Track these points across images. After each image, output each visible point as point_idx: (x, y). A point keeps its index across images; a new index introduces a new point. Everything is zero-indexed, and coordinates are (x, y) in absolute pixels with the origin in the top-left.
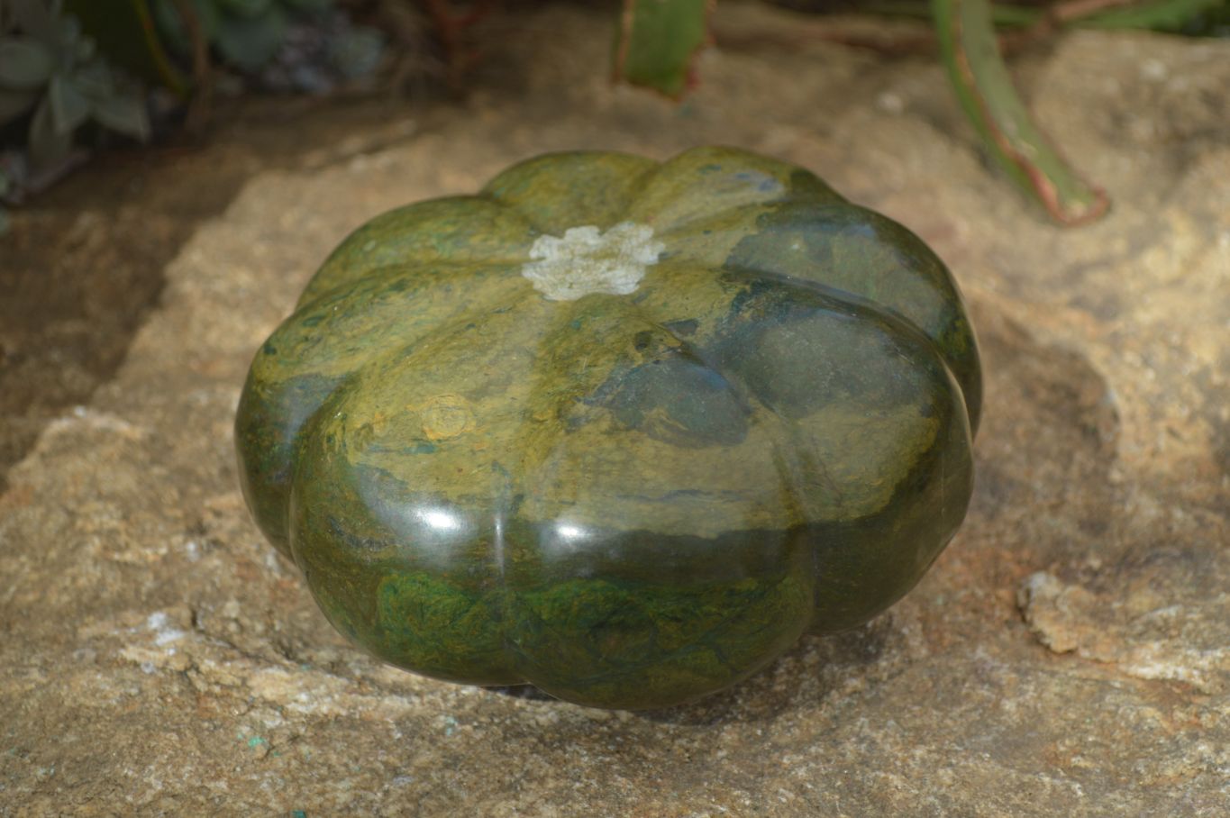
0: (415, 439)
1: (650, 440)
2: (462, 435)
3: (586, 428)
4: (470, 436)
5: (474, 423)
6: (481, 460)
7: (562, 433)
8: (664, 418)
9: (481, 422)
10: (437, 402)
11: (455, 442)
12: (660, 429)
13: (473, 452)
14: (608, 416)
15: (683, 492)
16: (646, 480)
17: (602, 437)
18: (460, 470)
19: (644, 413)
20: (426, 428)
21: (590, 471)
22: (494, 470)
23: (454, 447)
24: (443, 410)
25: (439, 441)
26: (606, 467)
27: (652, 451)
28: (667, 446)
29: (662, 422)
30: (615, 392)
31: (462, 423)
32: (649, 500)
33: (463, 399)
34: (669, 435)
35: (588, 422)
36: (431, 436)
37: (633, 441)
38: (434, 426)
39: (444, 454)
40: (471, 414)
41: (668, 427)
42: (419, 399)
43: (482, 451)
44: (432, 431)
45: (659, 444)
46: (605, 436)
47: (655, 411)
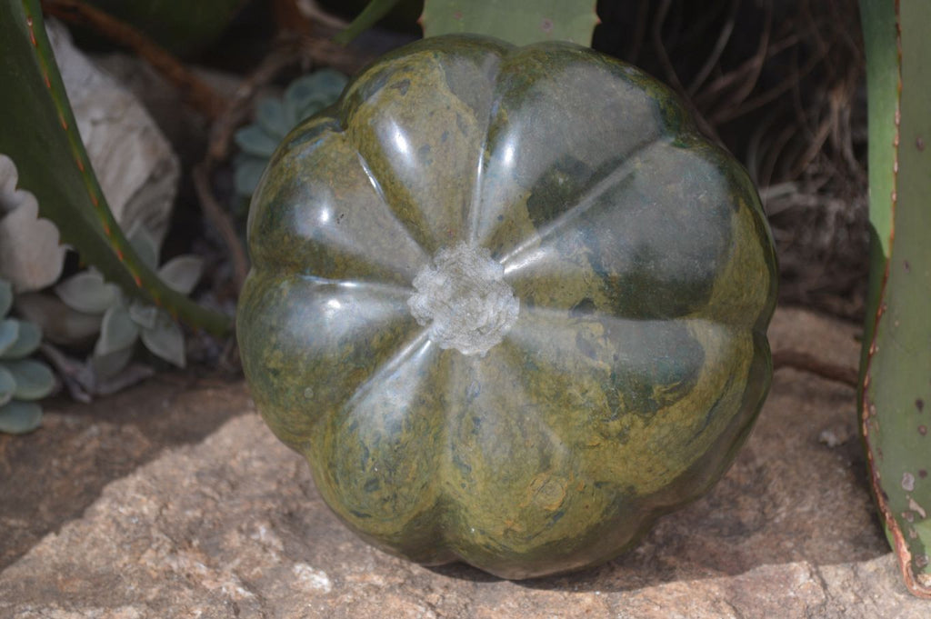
0: (547, 517)
1: (672, 408)
2: (567, 491)
3: (632, 433)
4: (570, 487)
5: (564, 480)
6: (590, 491)
7: (621, 446)
8: (664, 390)
9: (566, 475)
10: (534, 491)
11: (569, 498)
12: (669, 397)
13: (582, 492)
14: (636, 417)
15: (711, 410)
16: (692, 426)
17: (646, 430)
18: (587, 507)
19: (652, 398)
20: (545, 508)
21: (660, 451)
22: (600, 488)
23: (570, 500)
24: (541, 490)
25: (561, 506)
26: (666, 441)
27: (678, 411)
28: (682, 401)
29: (665, 392)
30: (620, 400)
31: (559, 486)
32: (701, 432)
33: (543, 475)
34: (677, 395)
35: (629, 429)
36: (554, 509)
37: (664, 417)
38: (549, 503)
39: (570, 509)
40: (556, 477)
41: (671, 391)
42: (521, 497)
43: (585, 487)
44: (551, 505)
45: (677, 405)
46: (647, 428)
47: (655, 391)
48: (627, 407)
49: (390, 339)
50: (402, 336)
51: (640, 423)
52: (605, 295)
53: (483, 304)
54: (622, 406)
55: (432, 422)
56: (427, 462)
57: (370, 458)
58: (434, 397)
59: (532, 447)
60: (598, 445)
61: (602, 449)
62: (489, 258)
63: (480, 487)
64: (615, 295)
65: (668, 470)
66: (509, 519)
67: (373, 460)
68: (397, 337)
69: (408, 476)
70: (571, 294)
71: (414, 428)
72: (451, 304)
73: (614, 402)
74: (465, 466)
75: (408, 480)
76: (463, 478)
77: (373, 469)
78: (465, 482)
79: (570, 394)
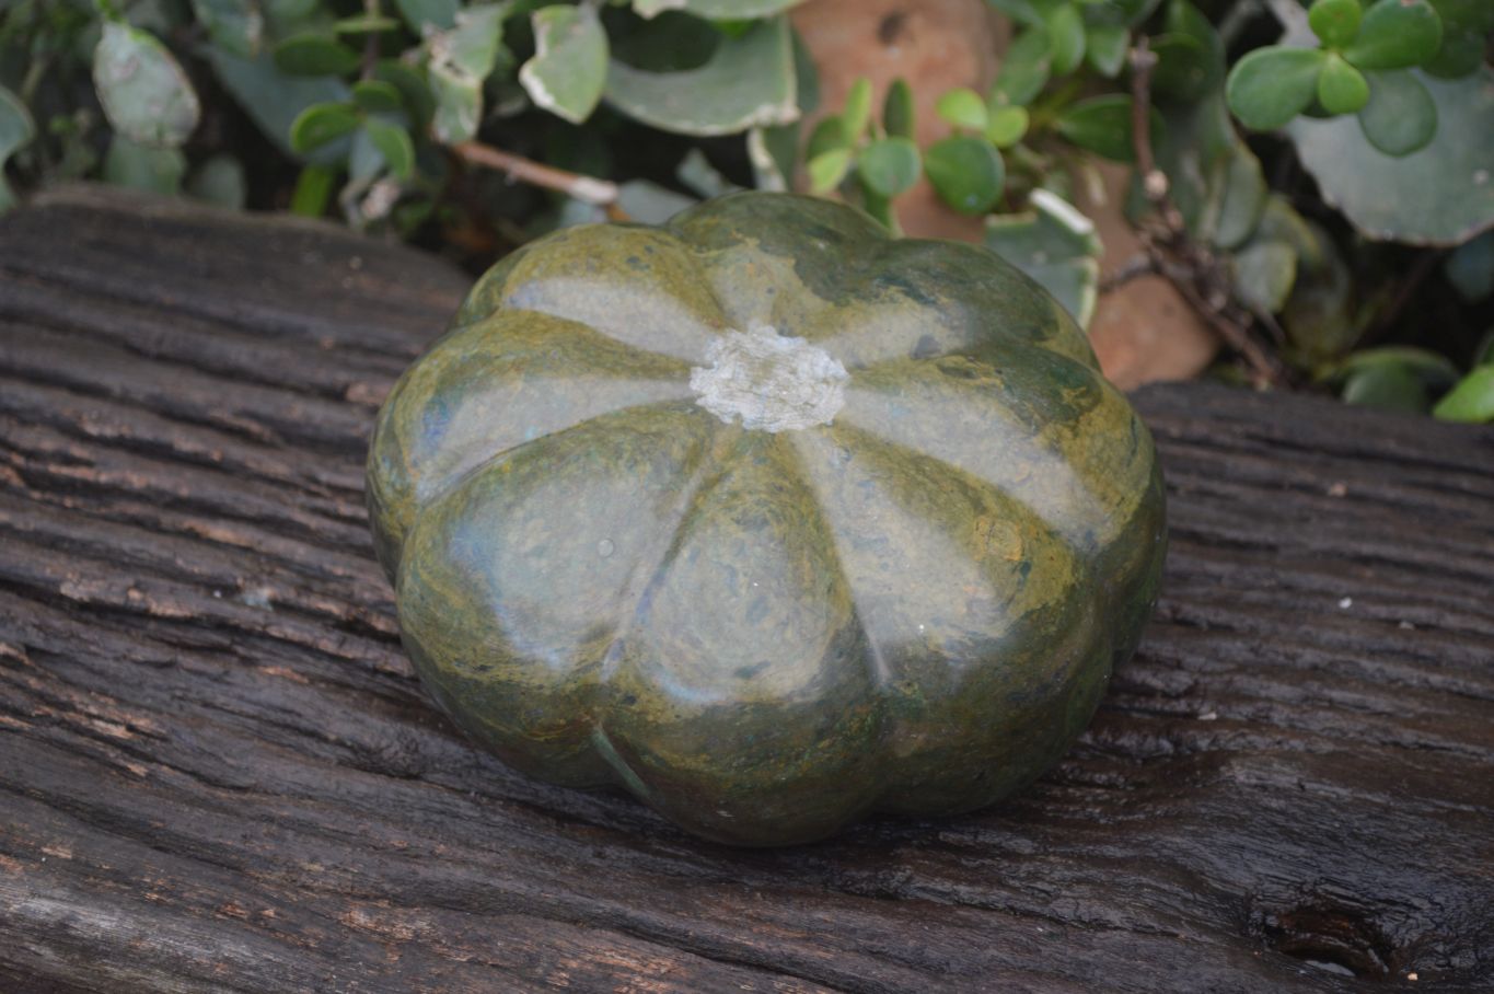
48: (1043, 417)
49: (695, 446)
50: (708, 440)
51: (1067, 433)
52: (944, 326)
53: (798, 378)
54: (1036, 416)
55: (804, 510)
56: (821, 556)
57: (741, 575)
58: (791, 483)
59: (952, 491)
60: (1030, 477)
61: (1036, 479)
62: (777, 336)
63: (911, 553)
64: (956, 323)
65: (1123, 499)
66: (968, 583)
67: (745, 575)
68: (703, 442)
69: (803, 580)
70: (903, 337)
71: (785, 518)
72: (755, 389)
73: (1026, 415)
74: (875, 541)
75: (806, 585)
76: (881, 557)
77: (750, 586)
78: (885, 560)
79: (966, 423)
